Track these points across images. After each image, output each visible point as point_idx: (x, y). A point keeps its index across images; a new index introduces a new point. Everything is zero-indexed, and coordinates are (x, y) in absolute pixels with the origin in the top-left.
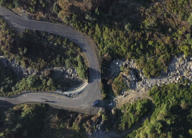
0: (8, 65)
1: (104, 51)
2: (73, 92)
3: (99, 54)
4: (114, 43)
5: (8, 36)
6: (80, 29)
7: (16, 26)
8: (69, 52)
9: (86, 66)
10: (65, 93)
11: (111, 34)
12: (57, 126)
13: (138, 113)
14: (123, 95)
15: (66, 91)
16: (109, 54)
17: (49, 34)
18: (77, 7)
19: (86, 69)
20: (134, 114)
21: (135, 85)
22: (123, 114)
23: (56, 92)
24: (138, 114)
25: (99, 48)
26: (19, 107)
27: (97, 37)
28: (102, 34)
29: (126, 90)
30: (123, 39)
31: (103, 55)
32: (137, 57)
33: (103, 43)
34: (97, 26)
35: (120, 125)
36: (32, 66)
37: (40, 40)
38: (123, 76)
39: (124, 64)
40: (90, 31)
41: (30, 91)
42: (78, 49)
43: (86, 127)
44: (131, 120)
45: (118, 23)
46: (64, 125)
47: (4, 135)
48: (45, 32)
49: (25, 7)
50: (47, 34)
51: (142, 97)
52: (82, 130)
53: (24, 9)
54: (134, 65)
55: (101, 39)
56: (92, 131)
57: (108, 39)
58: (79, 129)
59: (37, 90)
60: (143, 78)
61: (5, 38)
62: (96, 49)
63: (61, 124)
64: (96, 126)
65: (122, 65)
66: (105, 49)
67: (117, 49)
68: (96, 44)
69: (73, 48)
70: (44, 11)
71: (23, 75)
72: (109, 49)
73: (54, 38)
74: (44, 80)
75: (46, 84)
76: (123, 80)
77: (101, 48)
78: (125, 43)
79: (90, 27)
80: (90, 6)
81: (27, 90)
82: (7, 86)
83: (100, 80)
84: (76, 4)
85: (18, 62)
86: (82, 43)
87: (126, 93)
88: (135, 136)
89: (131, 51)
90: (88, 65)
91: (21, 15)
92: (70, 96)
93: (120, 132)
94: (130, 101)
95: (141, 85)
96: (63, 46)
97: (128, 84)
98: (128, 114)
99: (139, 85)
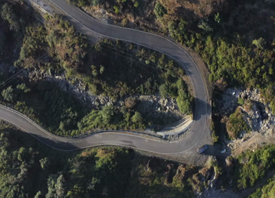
0: (68, 89)
1: (216, 75)
2: (170, 133)
3: (210, 80)
4: (233, 65)
5: (77, 47)
6: (183, 42)
7: (89, 32)
8: (166, 75)
9: (191, 96)
10: (159, 133)
11: (230, 51)
12: (150, 182)
13: (263, 164)
14: (241, 138)
15: (160, 130)
16: (225, 79)
17: (138, 47)
18: (189, 9)
19: (191, 100)
20: (258, 165)
21: (259, 125)
22: (242, 165)
23: (145, 132)
24: (264, 166)
25: (209, 71)
26: (90, 153)
27: (208, 55)
28: (215, 51)
29: (247, 132)
30: (247, 59)
31: (216, 81)
32: (263, 86)
33: (217, 64)
34: (209, 38)
35: (239, 181)
36: (106, 93)
37: (124, 55)
38: (242, 111)
39: (243, 94)
40: (198, 45)
41: (107, 129)
42: (180, 71)
43: (192, 184)
44: (253, 174)
45: (241, 36)
46: (159, 180)
47: (73, 194)
48: (133, 44)
49: (108, 6)
50: (135, 46)
51: (269, 142)
52: (188, 188)
53: (105, 8)
54: (257, 96)
55: (214, 58)
56: (203, 190)
57: (225, 58)
58: (183, 186)
59: (118, 129)
60: (269, 115)
61: (71, 49)
62: (205, 72)
63: (155, 178)
64: (206, 183)
65: (240, 96)
66: (219, 72)
67: (235, 73)
68: (206, 64)
69: (172, 69)
70: (136, 12)
71: (91, 104)
72: (225, 73)
73: (145, 53)
74: (128, 115)
75: (130, 120)
76: (242, 118)
77: (212, 71)
78: (249, 65)
79: (199, 40)
80: (209, 10)
81: (102, 127)
82: (68, 121)
83: (210, 117)
84: (188, 6)
85: (84, 87)
86: (184, 62)
87: (246, 135)
88: (260, 196)
89: (255, 77)
90: (194, 94)
91: (97, 16)
92: (165, 139)
93: (239, 191)
94: (251, 147)
95: (267, 125)
96: (159, 66)
97: (250, 123)
98: (249, 165)
99: (264, 125)
